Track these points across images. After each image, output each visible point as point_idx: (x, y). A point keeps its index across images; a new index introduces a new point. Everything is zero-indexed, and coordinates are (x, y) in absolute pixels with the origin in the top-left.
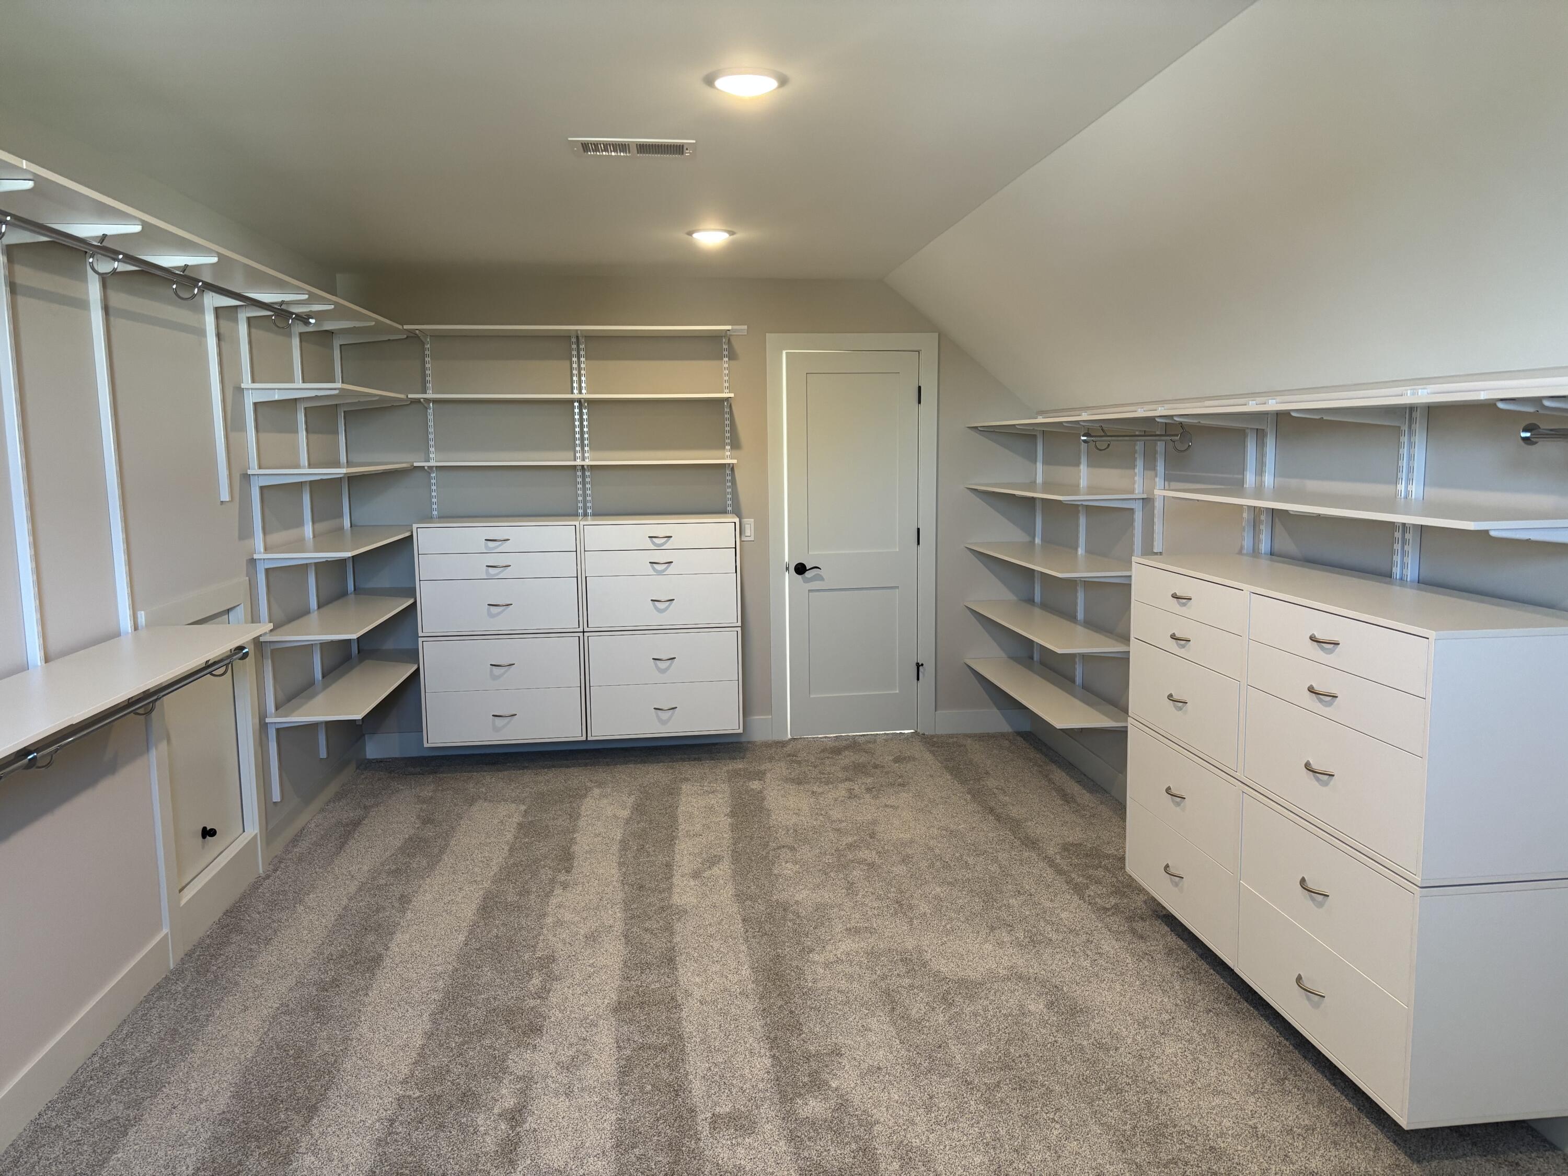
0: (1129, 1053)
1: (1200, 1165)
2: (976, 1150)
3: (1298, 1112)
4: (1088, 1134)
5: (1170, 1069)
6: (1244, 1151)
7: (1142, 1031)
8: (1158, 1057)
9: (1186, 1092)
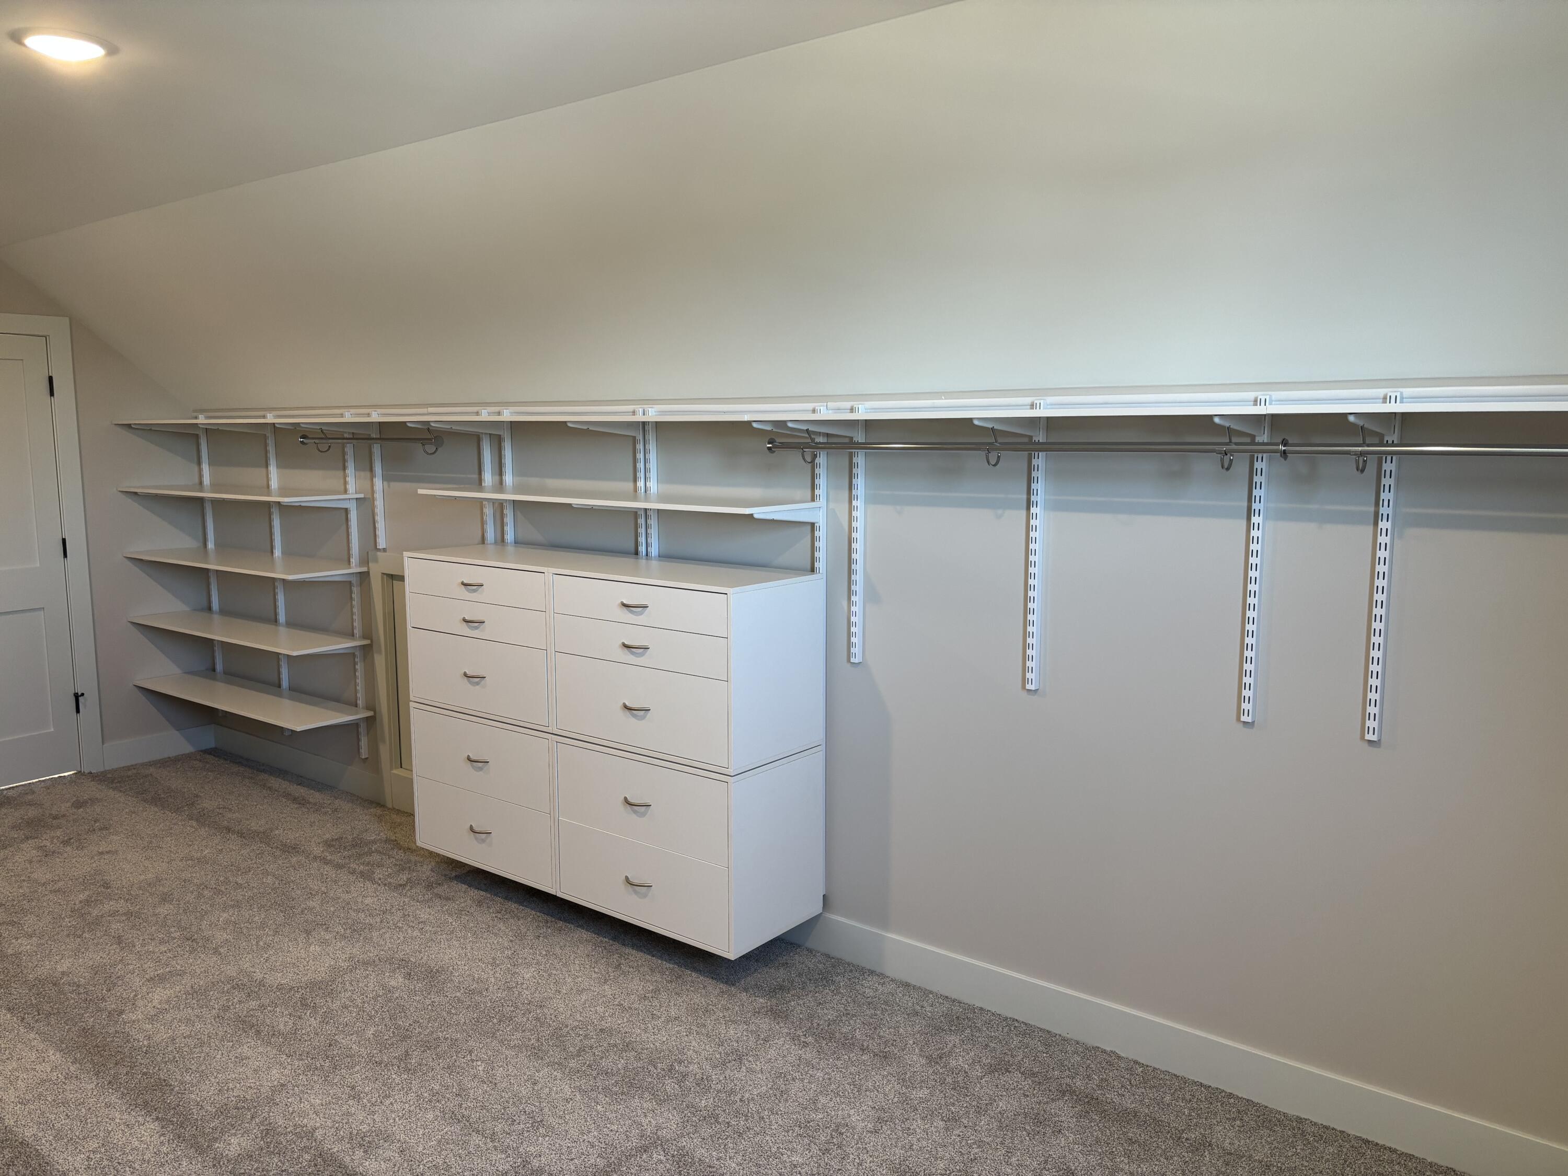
0: (499, 989)
1: (601, 1044)
2: (423, 1110)
3: (642, 983)
4: (507, 1059)
5: (537, 989)
6: (624, 1023)
7: (498, 969)
8: (522, 984)
9: (558, 1000)
